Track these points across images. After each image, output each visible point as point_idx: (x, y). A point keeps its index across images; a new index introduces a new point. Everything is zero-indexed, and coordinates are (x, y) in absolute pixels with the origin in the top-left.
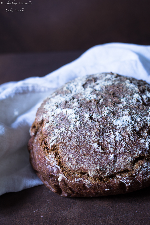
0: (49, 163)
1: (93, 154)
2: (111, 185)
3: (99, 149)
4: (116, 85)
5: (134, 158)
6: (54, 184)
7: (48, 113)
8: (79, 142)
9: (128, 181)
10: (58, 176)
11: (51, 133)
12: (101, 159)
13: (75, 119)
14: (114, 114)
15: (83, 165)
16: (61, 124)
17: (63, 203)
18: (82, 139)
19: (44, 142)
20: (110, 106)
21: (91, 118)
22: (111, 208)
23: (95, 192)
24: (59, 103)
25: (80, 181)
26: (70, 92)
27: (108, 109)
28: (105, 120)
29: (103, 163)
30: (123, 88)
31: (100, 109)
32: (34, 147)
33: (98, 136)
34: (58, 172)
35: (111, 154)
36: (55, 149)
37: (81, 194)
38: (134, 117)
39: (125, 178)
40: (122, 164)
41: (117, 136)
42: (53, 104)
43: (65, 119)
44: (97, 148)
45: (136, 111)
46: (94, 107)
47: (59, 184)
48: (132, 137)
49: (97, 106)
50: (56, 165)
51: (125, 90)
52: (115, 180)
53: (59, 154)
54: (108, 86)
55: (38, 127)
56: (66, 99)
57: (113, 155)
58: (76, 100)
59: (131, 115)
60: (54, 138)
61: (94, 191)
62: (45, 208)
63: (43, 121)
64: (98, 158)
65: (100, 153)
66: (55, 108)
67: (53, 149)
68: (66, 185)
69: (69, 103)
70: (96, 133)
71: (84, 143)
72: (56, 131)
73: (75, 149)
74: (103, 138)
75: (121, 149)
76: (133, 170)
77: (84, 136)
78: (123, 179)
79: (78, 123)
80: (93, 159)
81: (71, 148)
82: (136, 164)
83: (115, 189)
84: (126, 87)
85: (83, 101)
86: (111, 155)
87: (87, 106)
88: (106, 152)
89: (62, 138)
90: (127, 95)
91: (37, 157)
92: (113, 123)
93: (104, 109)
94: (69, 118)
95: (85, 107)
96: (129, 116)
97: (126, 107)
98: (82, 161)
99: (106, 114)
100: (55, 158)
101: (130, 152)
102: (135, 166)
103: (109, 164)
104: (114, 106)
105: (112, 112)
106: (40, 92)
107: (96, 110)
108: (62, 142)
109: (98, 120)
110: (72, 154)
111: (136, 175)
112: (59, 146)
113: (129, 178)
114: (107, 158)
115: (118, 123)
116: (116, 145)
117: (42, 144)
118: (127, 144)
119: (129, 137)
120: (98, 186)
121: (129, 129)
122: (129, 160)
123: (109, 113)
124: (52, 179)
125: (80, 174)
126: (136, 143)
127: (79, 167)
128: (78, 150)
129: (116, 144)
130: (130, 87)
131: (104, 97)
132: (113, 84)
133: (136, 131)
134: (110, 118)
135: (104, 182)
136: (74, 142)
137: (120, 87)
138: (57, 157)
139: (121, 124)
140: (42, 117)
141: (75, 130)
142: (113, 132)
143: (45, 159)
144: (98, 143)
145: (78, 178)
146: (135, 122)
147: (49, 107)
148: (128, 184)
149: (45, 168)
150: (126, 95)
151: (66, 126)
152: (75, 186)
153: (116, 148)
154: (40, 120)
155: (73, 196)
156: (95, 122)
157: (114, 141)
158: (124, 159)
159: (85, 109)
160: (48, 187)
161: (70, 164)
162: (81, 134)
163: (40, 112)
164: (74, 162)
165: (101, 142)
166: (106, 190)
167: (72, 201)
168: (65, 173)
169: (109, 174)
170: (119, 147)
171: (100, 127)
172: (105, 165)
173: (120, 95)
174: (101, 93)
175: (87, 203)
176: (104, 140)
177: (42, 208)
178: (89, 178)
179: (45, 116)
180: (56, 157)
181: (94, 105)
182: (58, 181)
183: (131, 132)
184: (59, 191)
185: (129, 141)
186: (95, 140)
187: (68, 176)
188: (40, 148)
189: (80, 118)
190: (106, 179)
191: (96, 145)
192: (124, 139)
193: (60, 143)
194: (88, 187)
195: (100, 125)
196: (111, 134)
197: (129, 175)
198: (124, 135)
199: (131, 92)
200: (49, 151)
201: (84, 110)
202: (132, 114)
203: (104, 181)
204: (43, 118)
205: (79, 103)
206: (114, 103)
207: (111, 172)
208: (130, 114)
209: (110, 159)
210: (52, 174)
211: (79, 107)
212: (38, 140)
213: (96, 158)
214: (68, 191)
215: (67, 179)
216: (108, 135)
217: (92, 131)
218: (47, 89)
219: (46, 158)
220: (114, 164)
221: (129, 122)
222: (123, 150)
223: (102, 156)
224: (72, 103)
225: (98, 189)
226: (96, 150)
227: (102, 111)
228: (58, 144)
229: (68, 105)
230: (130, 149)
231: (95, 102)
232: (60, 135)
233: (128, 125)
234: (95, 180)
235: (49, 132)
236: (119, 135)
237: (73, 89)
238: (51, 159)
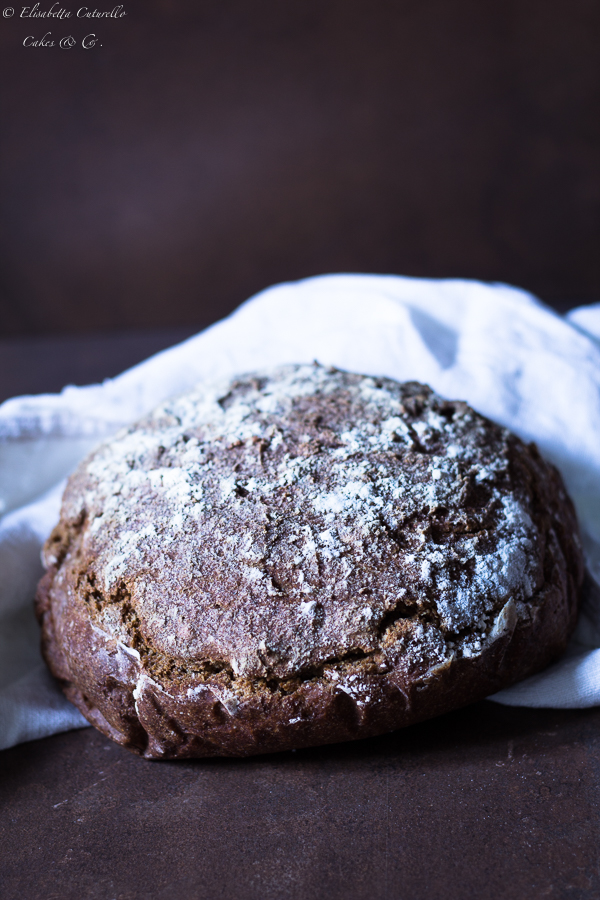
0: (102, 642)
1: (245, 601)
2: (307, 703)
3: (264, 585)
4: (328, 395)
5: (381, 610)
6: (120, 713)
7: (101, 486)
8: (201, 567)
9: (362, 688)
10: (132, 682)
11: (109, 546)
12: (271, 618)
13: (189, 497)
14: (317, 478)
15: (211, 639)
16: (142, 515)
17: (152, 777)
18: (208, 557)
19: (86, 577)
20: (306, 453)
21: (241, 492)
22: (310, 790)
23: (254, 732)
24: (138, 455)
25: (202, 694)
26: (175, 422)
27: (298, 465)
28: (287, 496)
29: (279, 630)
30: (350, 402)
31: (272, 464)
32: (55, 600)
33: (261, 545)
34: (132, 668)
35: (306, 601)
36: (121, 594)
37: (209, 743)
38: (381, 485)
39: (352, 679)
40: (342, 632)
41: (326, 543)
42: (118, 458)
43: (157, 500)
44: (259, 583)
45: (390, 469)
46: (250, 460)
47: (137, 710)
48: (374, 546)
49: (263, 457)
50: (124, 647)
51: (358, 407)
52: (320, 686)
53: (134, 612)
54: (300, 397)
55: (69, 539)
56: (161, 441)
57: (313, 603)
58: (193, 441)
59: (373, 480)
60: (118, 559)
61: (253, 727)
62: (90, 794)
63: (84, 515)
64: (261, 615)
65: (268, 597)
66: (124, 468)
67: (114, 594)
68: (159, 710)
69: (169, 451)
70: (255, 536)
71: (217, 570)
72: (125, 536)
73: (188, 590)
74: (280, 552)
75: (339, 584)
76: (378, 651)
77: (215, 547)
78: (345, 680)
79: (199, 507)
80: (246, 618)
81: (174, 587)
82: (388, 630)
83: (320, 716)
84: (362, 400)
85: (218, 444)
86: (303, 604)
87: (229, 457)
88: (288, 596)
89: (145, 558)
90: (362, 423)
91: (62, 630)
92: (311, 506)
93: (284, 463)
94: (168, 496)
95: (222, 461)
96: (365, 482)
97: (357, 457)
98: (210, 626)
99: (290, 480)
100: (121, 625)
101: (367, 592)
102: (385, 637)
103: (298, 631)
104: (316, 454)
105: (311, 474)
106: (78, 436)
107: (259, 469)
108: (143, 570)
109: (262, 499)
110: (178, 605)
111: (390, 668)
112: (135, 584)
113: (366, 676)
114: (293, 614)
115: (328, 503)
116: (320, 573)
117: (79, 582)
118: (359, 566)
119: (366, 546)
120: (265, 709)
121: (366, 523)
122: (363, 619)
123: (300, 476)
124: (114, 694)
125: (205, 670)
126: (388, 565)
127: (200, 645)
128: (195, 591)
129: (320, 567)
130: (374, 398)
131: (287, 429)
132: (318, 392)
133: (388, 528)
134: (303, 491)
135: (284, 693)
136: (183, 566)
137: (340, 400)
138: (130, 618)
139: (338, 508)
140: (80, 501)
141: (187, 529)
142: (311, 532)
143: (89, 631)
144: (262, 565)
145: (197, 684)
146: (386, 500)
147: (105, 469)
148: (363, 699)
149: (90, 659)
150: (359, 423)
151: (160, 518)
152: (187, 712)
153: (320, 582)
154: (74, 513)
155: (184, 750)
156: (255, 502)
157: (315, 560)
158: (347, 614)
159: (222, 466)
160: (101, 727)
161: (171, 638)
162: (206, 542)
163: (75, 487)
164: (184, 631)
165: (272, 563)
166: (292, 721)
167: (179, 772)
168: (156, 669)
169: (298, 663)
170: (332, 576)
171: (268, 516)
172: (285, 635)
173: (338, 423)
174: (278, 418)
175: (231, 775)
176: (282, 557)
177: (81, 795)
178: (233, 683)
179: (90, 497)
180: (124, 621)
181: (253, 453)
182: (131, 700)
183: (370, 529)
184: (138, 737)
185: (364, 558)
186: (253, 558)
187: (165, 679)
188: (74, 598)
189: (204, 492)
190: (288, 682)
191: (254, 574)
192: (349, 552)
193: (139, 574)
194: (230, 713)
195: (269, 510)
196: (306, 539)
197: (366, 667)
198: (346, 540)
199: (375, 414)
200: (102, 603)
201: (220, 471)
202: (374, 476)
203: (282, 690)
204: (84, 504)
205: (202, 451)
206: (316, 444)
207: (306, 658)
208: (371, 476)
209: (300, 616)
210: (113, 678)
211: (202, 461)
212: (67, 573)
213: (255, 614)
214: (167, 732)
215: (160, 687)
216: (294, 543)
217: (244, 531)
218: (102, 428)
219: (93, 628)
220: (315, 631)
221: (365, 501)
222: (345, 586)
223: (274, 608)
224: (179, 452)
225: (263, 721)
226: (256, 590)
227: (278, 470)
228: (132, 576)
229: (168, 457)
230: (368, 583)
231: (254, 444)
232: (138, 547)
233: (362, 509)
234: (252, 688)
235: (101, 542)
236: (333, 541)
237: (185, 414)
238: (109, 629)
